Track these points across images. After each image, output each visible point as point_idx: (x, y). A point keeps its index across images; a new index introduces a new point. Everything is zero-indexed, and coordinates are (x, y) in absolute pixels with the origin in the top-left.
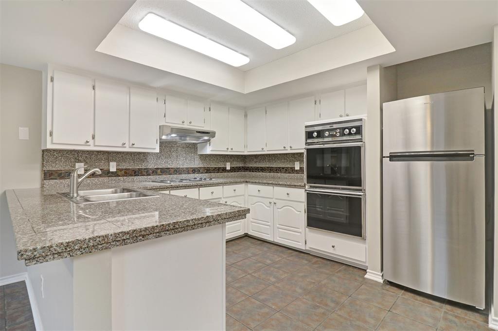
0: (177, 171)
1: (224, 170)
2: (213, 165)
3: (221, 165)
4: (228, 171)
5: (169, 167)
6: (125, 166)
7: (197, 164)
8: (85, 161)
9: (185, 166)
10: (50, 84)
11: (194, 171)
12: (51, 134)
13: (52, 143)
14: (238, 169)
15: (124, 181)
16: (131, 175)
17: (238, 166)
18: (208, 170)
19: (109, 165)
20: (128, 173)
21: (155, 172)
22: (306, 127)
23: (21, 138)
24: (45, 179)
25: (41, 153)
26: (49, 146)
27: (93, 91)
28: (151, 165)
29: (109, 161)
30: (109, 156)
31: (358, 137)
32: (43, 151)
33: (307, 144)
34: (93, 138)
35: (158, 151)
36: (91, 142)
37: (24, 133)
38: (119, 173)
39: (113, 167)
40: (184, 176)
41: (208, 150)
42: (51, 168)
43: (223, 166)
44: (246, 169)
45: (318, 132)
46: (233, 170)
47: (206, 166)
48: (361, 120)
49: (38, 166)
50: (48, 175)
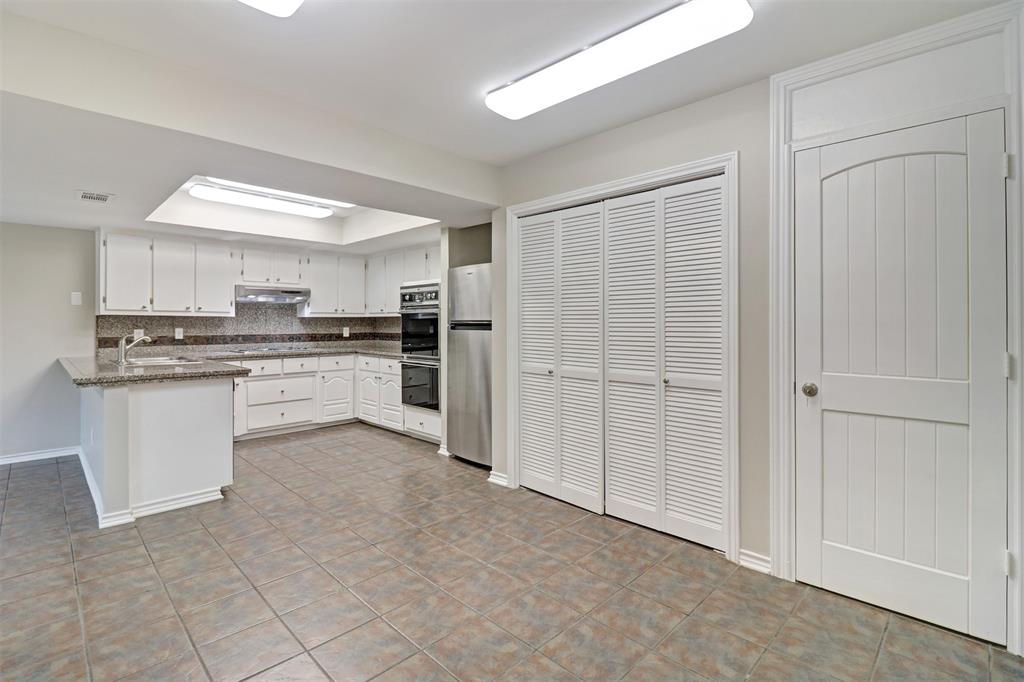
0: (265, 339)
1: (340, 337)
2: (321, 331)
3: (334, 331)
4: (346, 339)
5: (254, 333)
6: (194, 332)
7: (297, 329)
8: (144, 327)
9: (278, 333)
10: (102, 248)
11: (292, 338)
12: (105, 301)
13: (106, 309)
14: (363, 336)
15: (193, 350)
16: (203, 344)
17: (363, 331)
18: (313, 338)
19: (174, 332)
20: (197, 341)
21: (234, 339)
22: (402, 288)
23: (73, 303)
24: (100, 346)
25: (94, 319)
26: (103, 312)
27: (150, 252)
28: (229, 331)
29: (173, 326)
30: (174, 321)
31: (436, 302)
32: (98, 317)
33: (402, 307)
34: (152, 302)
35: (233, 315)
36: (149, 307)
37: (76, 298)
38: (187, 341)
39: (179, 334)
40: (276, 345)
41: (307, 313)
42: (105, 336)
43: (337, 332)
44: (375, 336)
45: (411, 295)
46: (353, 337)
47: (310, 332)
48: (437, 285)
49: (92, 333)
50: (103, 343)
